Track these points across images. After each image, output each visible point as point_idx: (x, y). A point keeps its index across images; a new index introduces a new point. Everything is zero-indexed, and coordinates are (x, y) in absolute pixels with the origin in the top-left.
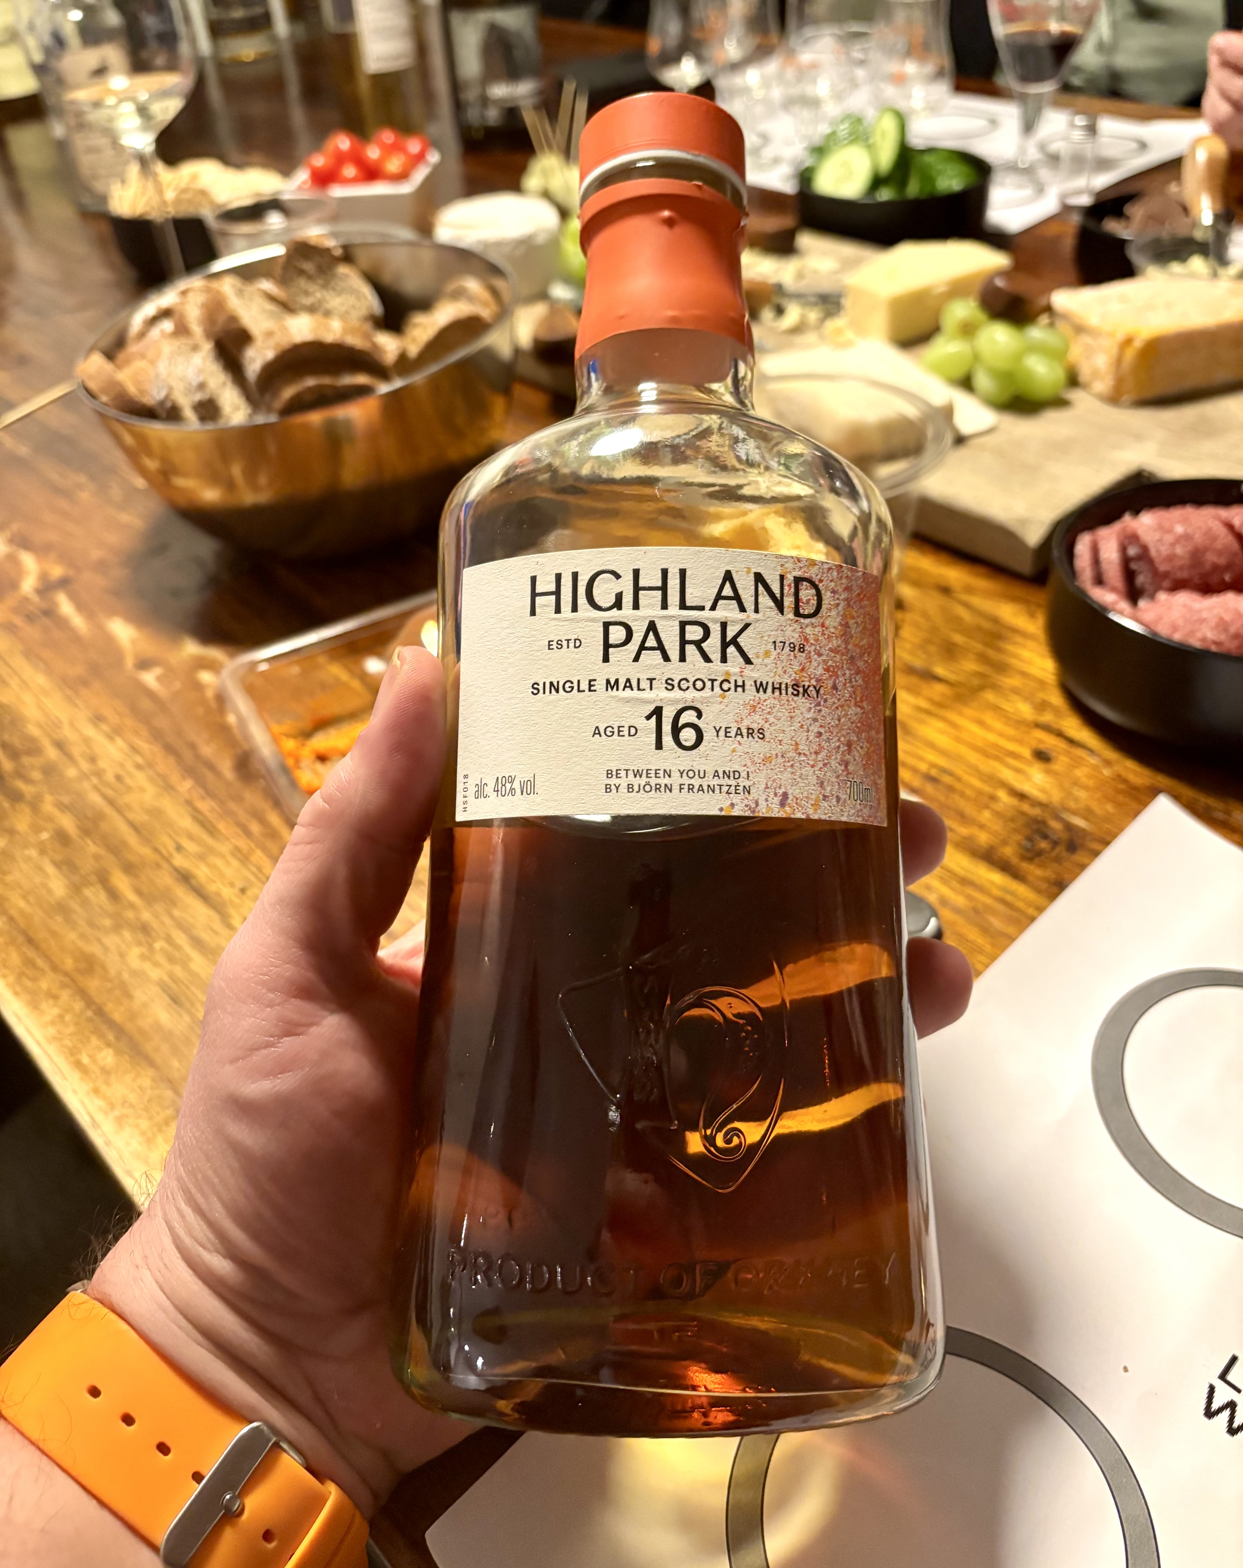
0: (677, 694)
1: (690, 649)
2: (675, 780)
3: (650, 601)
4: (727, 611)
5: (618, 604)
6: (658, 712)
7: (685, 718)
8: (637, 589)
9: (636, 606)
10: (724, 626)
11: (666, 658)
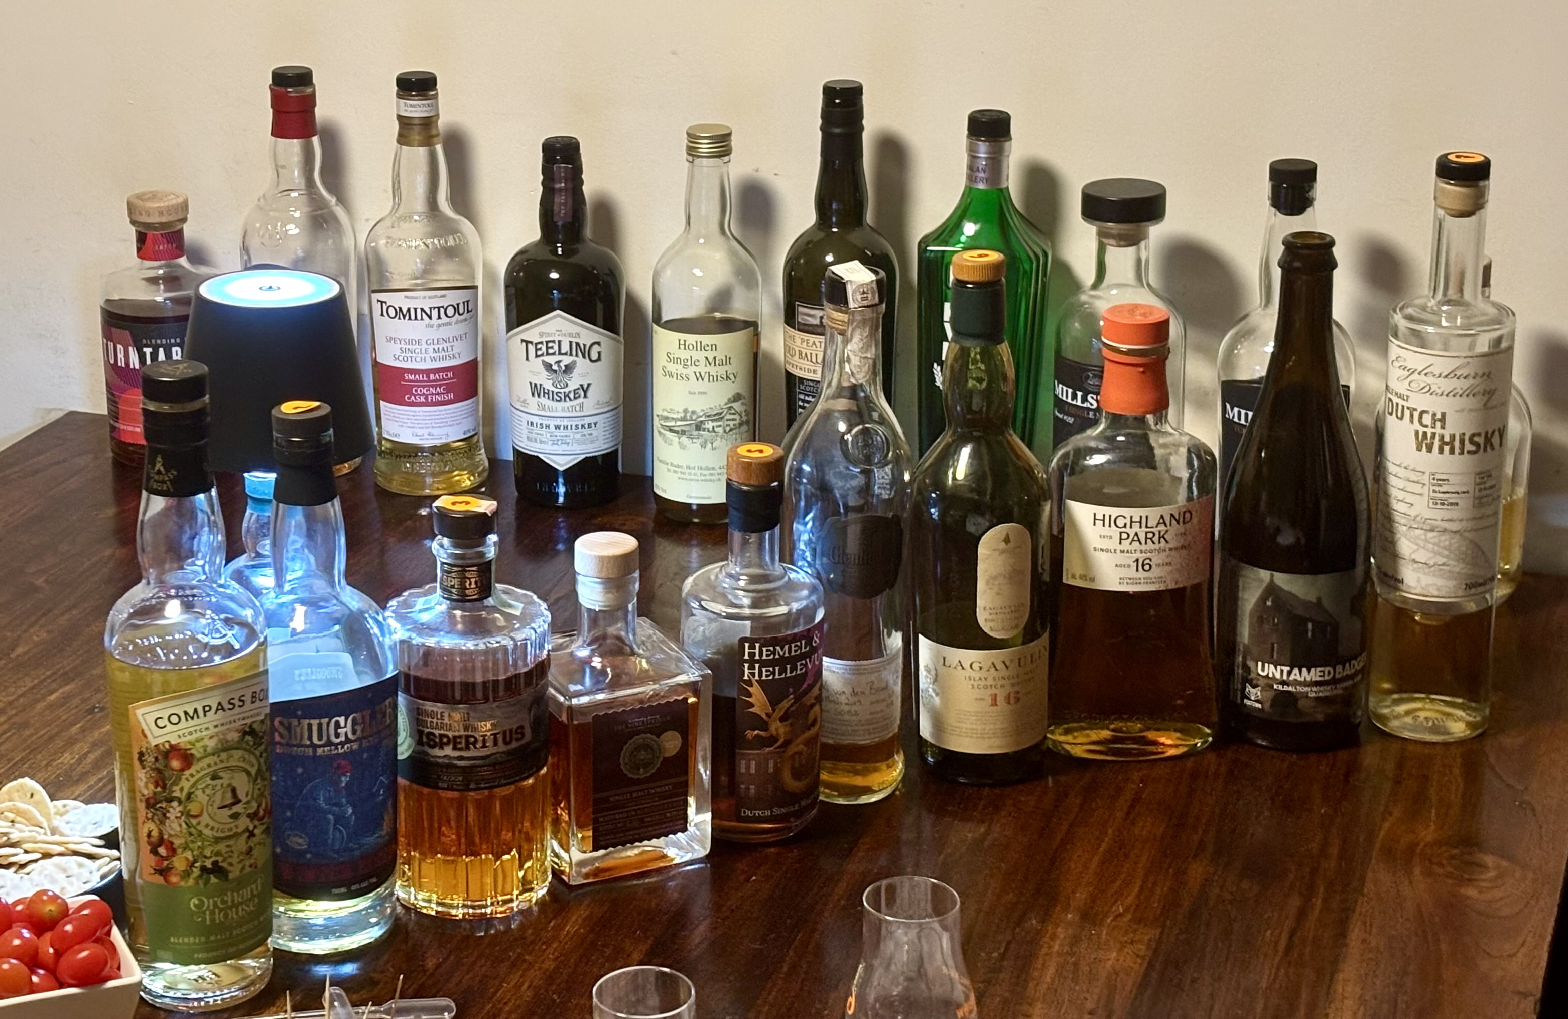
0: (1144, 554)
1: (1149, 541)
2: (1143, 581)
3: (1136, 527)
4: (1162, 527)
5: (1125, 526)
6: (1137, 560)
7: (1146, 562)
8: (1131, 522)
9: (1131, 527)
10: (1160, 532)
11: (1140, 543)
